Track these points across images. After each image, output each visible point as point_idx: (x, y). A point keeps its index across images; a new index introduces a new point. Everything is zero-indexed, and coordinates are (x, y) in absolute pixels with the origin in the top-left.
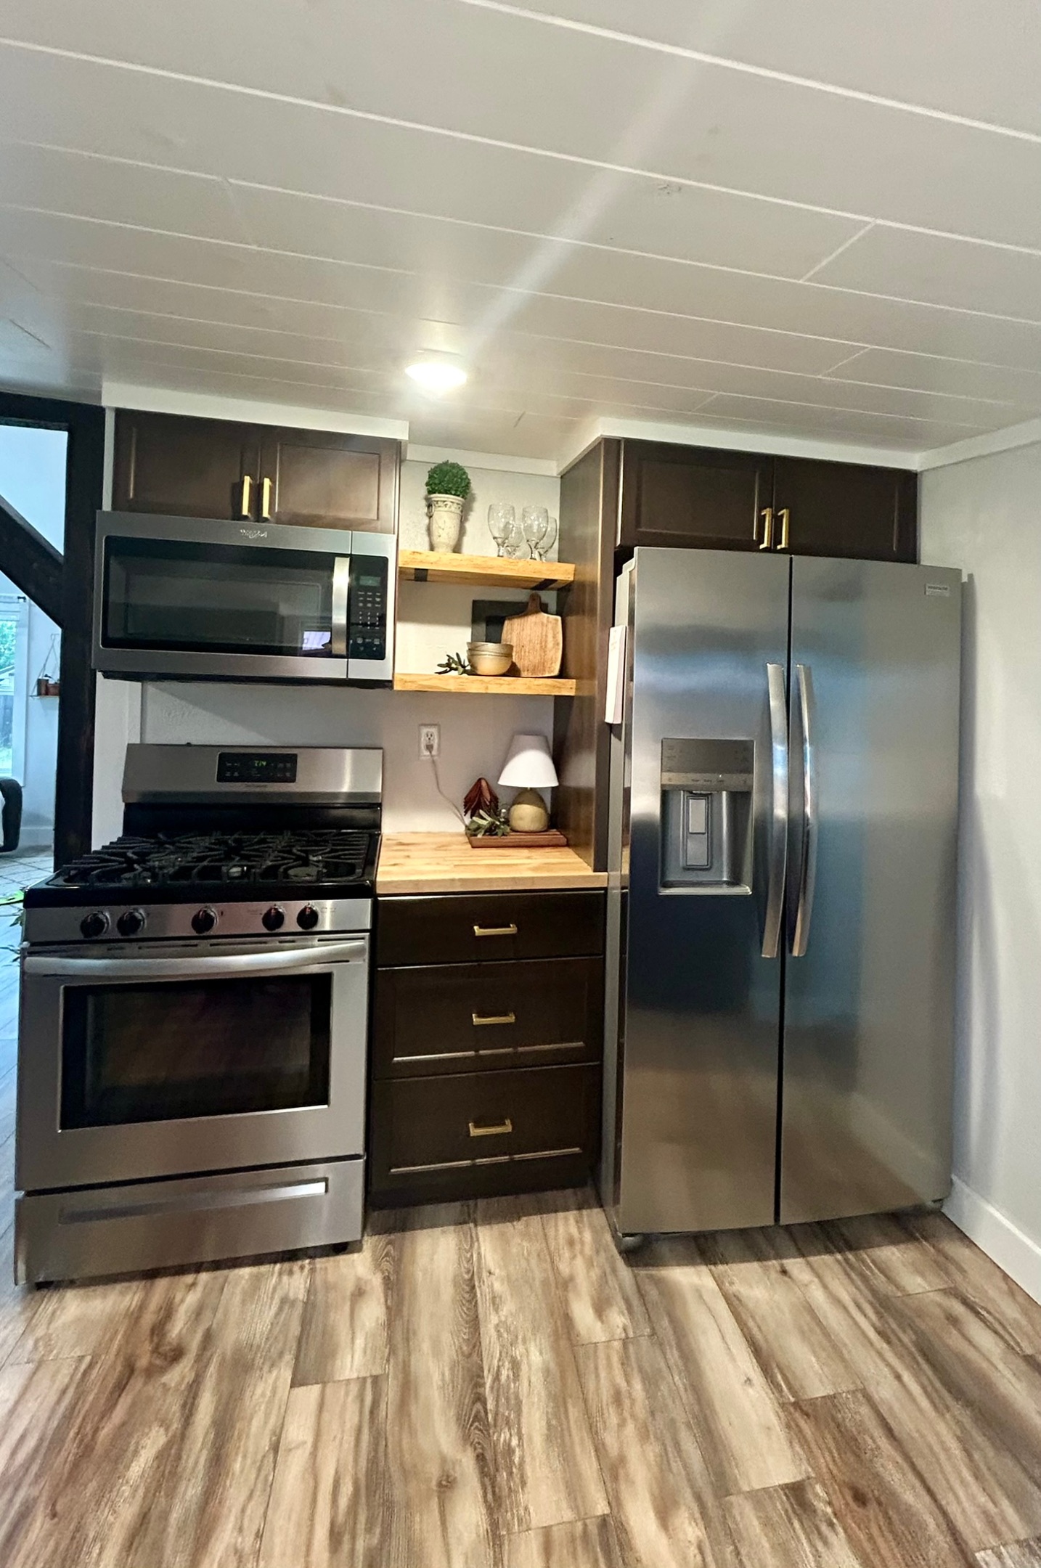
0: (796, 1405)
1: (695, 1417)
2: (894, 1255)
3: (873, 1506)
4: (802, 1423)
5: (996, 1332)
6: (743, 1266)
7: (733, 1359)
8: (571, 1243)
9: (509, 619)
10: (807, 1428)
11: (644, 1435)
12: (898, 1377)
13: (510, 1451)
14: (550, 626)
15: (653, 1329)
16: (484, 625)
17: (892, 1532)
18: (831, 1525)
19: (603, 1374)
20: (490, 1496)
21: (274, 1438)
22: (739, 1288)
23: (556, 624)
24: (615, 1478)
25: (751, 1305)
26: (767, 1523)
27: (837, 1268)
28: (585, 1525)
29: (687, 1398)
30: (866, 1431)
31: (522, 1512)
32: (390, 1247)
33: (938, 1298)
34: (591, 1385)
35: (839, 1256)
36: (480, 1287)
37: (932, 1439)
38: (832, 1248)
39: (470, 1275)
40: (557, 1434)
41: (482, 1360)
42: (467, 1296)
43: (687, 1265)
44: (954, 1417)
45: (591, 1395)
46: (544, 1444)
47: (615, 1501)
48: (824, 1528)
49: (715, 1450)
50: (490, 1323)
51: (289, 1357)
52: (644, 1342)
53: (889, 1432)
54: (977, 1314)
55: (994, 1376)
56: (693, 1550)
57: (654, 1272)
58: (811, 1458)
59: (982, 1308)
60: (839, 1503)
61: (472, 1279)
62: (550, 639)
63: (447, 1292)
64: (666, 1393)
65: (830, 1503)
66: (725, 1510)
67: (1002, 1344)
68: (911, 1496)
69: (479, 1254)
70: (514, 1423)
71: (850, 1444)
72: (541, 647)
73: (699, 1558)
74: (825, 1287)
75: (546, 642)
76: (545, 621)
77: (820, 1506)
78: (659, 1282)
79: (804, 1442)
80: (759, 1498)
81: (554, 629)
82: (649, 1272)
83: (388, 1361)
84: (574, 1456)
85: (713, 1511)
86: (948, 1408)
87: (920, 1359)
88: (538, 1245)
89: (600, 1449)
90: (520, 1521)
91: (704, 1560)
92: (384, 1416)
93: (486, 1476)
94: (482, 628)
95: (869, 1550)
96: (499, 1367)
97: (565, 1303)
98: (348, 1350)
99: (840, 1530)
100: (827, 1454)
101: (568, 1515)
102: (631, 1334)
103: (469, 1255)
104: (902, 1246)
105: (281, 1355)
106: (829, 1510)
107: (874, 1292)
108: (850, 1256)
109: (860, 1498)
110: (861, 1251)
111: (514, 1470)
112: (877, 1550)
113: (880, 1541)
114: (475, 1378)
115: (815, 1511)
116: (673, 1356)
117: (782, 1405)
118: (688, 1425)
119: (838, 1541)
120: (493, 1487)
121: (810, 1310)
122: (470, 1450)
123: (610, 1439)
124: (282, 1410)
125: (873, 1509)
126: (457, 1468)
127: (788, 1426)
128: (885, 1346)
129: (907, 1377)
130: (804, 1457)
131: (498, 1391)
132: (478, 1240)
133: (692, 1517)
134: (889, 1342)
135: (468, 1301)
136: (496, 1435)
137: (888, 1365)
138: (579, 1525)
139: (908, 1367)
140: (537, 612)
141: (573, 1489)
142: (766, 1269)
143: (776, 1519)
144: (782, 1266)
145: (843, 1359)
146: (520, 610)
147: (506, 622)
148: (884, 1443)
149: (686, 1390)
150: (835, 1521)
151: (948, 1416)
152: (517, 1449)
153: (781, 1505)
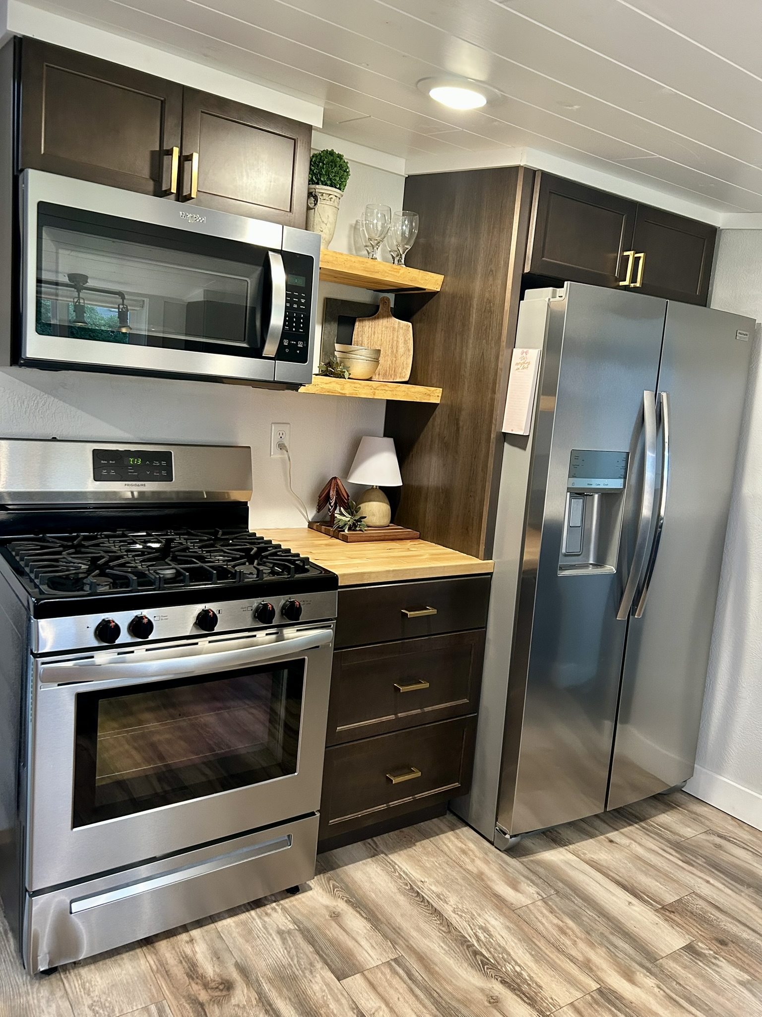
0: (663, 908)
1: (612, 928)
2: (666, 818)
3: (731, 944)
4: (673, 917)
5: (744, 848)
6: (584, 843)
7: (614, 895)
8: (464, 852)
9: (360, 321)
10: (677, 918)
11: (591, 945)
12: (708, 882)
13: (519, 975)
14: (401, 331)
15: (556, 890)
16: (336, 325)
17: (746, 952)
18: (715, 958)
19: (544, 921)
20: (525, 999)
21: (355, 1011)
22: (589, 856)
23: (408, 330)
24: (591, 969)
25: (605, 864)
26: (685, 967)
27: (639, 832)
28: (592, 996)
29: (602, 920)
30: (708, 912)
31: (551, 1001)
32: (331, 882)
33: (704, 837)
34: (541, 928)
35: (636, 826)
36: (423, 892)
37: (741, 907)
38: (632, 823)
39: (409, 885)
40: (539, 957)
41: (461, 933)
42: (418, 899)
43: (550, 849)
44: (746, 894)
45: (544, 932)
46: (537, 965)
47: (598, 980)
48: (713, 960)
49: (634, 940)
50: (448, 911)
51: (319, 965)
52: (554, 897)
53: (717, 908)
54: (729, 841)
55: (754, 870)
56: (656, 990)
57: (532, 858)
58: (689, 933)
59: (730, 837)
60: (714, 948)
61: (412, 888)
62: (401, 345)
63: (401, 899)
64: (588, 920)
65: (710, 949)
66: (661, 969)
67: (750, 853)
68: (746, 935)
69: (404, 872)
70: (509, 959)
71: (702, 919)
72: (392, 352)
73: (661, 992)
74: (640, 844)
75: (397, 347)
76: (396, 326)
77: (706, 952)
78: (539, 863)
79: (678, 925)
80: (673, 956)
81: (405, 335)
82: (530, 859)
83: (395, 949)
84: (560, 966)
85: (654, 970)
86: (742, 891)
87: (713, 870)
88: (442, 859)
89: (572, 959)
90: (554, 1006)
91: (664, 992)
92: (421, 978)
93: (515, 990)
94: (334, 327)
95: (741, 964)
96: (474, 933)
97: (488, 887)
98: (360, 949)
99: (721, 959)
100: (694, 927)
101: (579, 995)
102: (545, 896)
103: (397, 874)
104: (668, 813)
105: (311, 964)
106: (712, 952)
107: (668, 841)
108: (643, 824)
109: (723, 943)
110: (648, 820)
111: (529, 982)
112: (743, 962)
113: (743, 959)
114: (463, 942)
115: (706, 956)
116: (578, 901)
117: (656, 911)
118: (612, 934)
119: (723, 963)
120: (524, 994)
121: (639, 858)
122: (493, 981)
123: (574, 952)
124: (345, 994)
125: (732, 946)
126: (493, 991)
127: (666, 920)
128: (691, 868)
129: (712, 881)
130: (684, 933)
131: (485, 945)
132: (395, 864)
133: (645, 976)
134: (693, 866)
135: (421, 902)
136: (503, 968)
137: (700, 877)
138: (588, 997)
139: (710, 876)
140: (388, 317)
141: (572, 982)
142: (599, 842)
143: (688, 963)
144: (607, 838)
145: (672, 879)
146: (371, 312)
147: (357, 324)
148: (718, 914)
149: (599, 917)
150: (716, 956)
151: (743, 894)
152: (523, 972)
153: (686, 958)
